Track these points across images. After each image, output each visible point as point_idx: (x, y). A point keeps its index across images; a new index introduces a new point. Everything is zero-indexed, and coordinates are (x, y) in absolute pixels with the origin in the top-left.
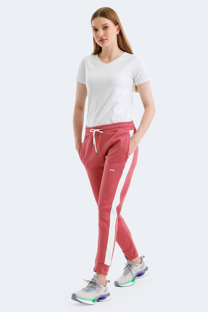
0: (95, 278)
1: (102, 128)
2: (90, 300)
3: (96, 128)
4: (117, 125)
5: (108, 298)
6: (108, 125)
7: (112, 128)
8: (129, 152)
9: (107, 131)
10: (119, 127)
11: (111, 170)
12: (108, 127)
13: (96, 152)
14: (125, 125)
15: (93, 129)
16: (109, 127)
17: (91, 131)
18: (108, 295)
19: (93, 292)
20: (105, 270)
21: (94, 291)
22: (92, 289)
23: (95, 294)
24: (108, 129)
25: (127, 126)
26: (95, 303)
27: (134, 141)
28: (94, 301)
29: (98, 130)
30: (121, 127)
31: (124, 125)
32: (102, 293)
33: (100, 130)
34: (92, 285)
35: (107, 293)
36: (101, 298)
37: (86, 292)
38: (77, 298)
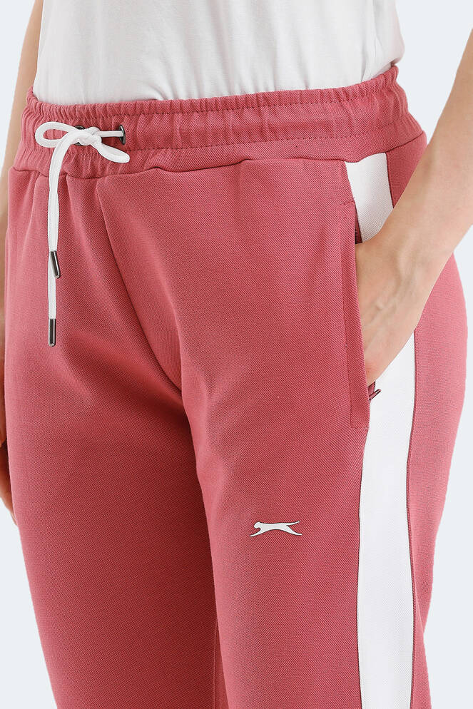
1: (124, 124)
3: (83, 117)
6: (172, 109)
7: (203, 135)
8: (367, 356)
9: (162, 158)
10: (262, 133)
11: (264, 527)
12: (172, 120)
13: (52, 314)
14: (316, 113)
15: (61, 126)
16: (178, 117)
17: (46, 136)
24: (168, 141)
25: (326, 126)
27: (393, 260)
29: (91, 136)
30: (273, 130)
31: (302, 115)
33: (105, 141)
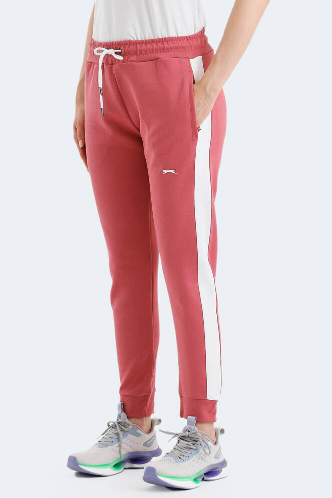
0: (192, 427)
1: (122, 47)
2: (188, 477)
3: (109, 46)
4: (160, 45)
5: (224, 471)
6: (136, 43)
7: (146, 51)
9: (133, 58)
10: (164, 50)
11: (166, 172)
12: (136, 46)
14: (180, 44)
15: (102, 49)
16: (138, 45)
17: (97, 52)
18: (224, 464)
19: (192, 459)
20: (210, 412)
21: (194, 458)
22: (189, 452)
23: (198, 464)
24: (135, 53)
25: (183, 48)
26: (197, 485)
28: (195, 480)
29: (111, 52)
30: (167, 49)
31: (176, 44)
32: (210, 461)
33: (116, 53)
34: (189, 443)
35: (220, 460)
36: (211, 473)
37: (177, 461)
38: (159, 477)
